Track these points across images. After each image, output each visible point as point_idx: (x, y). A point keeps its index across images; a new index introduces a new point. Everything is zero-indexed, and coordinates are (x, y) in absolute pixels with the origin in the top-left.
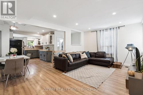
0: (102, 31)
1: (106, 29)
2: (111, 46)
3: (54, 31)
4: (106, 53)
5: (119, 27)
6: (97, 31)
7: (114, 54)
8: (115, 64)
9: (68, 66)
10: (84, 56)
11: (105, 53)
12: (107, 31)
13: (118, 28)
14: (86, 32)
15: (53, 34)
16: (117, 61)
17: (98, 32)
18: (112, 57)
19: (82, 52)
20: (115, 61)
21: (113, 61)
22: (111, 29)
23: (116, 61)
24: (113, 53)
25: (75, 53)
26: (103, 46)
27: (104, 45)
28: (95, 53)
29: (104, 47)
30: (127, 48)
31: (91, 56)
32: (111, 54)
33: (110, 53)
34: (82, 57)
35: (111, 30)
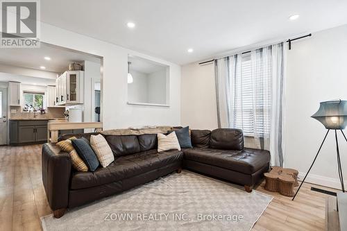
0: (232, 60)
1: (247, 53)
2: (262, 110)
3: (83, 61)
4: (244, 134)
5: (289, 41)
6: (216, 61)
7: (269, 139)
8: (273, 179)
9: (70, 189)
10: (170, 143)
11: (239, 132)
12: (248, 58)
13: (286, 45)
14: (187, 66)
15: (82, 69)
16: (281, 165)
17: (221, 63)
18: (262, 150)
19: (166, 127)
20: (273, 164)
21: (269, 164)
22: (261, 50)
23: (276, 163)
24: (266, 133)
25: (134, 133)
26: (235, 111)
27: (239, 107)
28: (209, 134)
29: (239, 115)
30: (319, 117)
31: (195, 143)
32: (262, 139)
33: (256, 134)
34: (162, 147)
35: (261, 56)
